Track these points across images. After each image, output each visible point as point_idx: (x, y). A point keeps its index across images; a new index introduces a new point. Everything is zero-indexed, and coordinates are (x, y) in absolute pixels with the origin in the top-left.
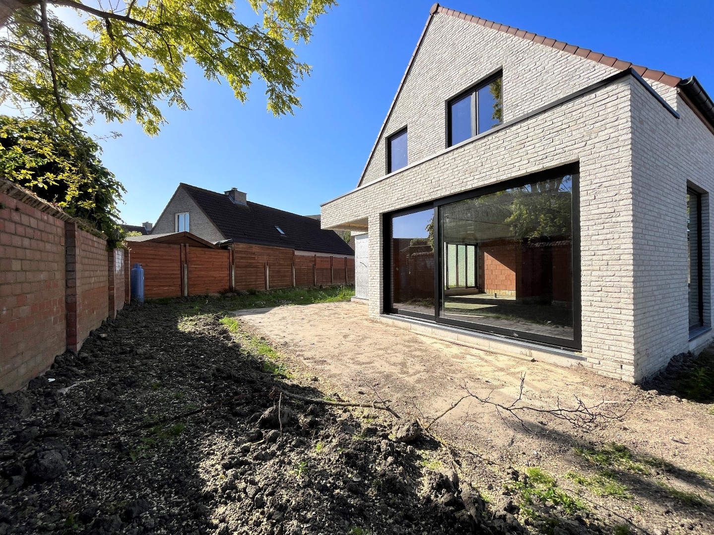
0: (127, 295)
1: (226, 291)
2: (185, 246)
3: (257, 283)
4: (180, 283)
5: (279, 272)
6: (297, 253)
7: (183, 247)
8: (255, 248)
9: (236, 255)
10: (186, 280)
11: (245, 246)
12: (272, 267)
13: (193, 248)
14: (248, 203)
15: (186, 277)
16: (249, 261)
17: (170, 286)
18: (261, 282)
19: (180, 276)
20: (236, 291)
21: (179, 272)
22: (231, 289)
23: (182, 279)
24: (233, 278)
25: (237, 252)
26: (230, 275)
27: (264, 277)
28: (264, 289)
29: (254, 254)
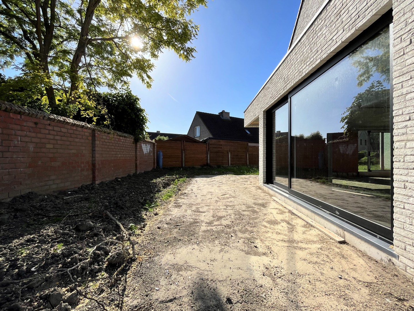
0: (154, 164)
1: (205, 165)
2: (183, 142)
3: (223, 162)
4: (181, 160)
5: (237, 155)
6: (250, 144)
7: (182, 142)
8: (222, 142)
9: (210, 146)
10: (184, 159)
11: (216, 141)
12: (233, 153)
13: (188, 143)
14: (231, 118)
15: (184, 157)
16: (218, 149)
17: (176, 161)
18: (225, 162)
19: (181, 156)
20: (210, 166)
21: (181, 154)
22: (207, 165)
23: (182, 158)
24: (209, 159)
25: (211, 144)
26: (207, 157)
27: (227, 158)
28: (228, 166)
29: (221, 145)
